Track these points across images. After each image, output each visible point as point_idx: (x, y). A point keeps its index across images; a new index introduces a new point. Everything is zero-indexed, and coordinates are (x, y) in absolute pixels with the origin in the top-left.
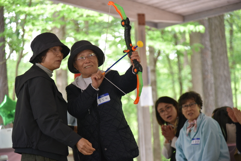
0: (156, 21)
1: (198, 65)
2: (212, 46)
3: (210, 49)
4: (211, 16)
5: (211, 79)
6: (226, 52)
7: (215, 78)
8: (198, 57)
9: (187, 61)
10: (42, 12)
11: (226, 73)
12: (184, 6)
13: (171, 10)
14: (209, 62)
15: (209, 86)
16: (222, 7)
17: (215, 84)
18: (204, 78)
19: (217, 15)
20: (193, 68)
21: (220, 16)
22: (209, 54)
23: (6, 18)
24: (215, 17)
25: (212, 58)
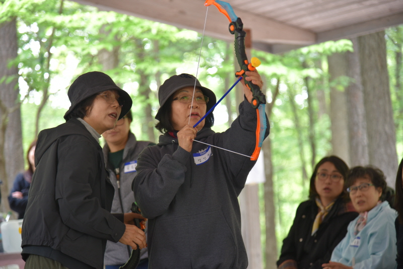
0: (270, 41)
1: (342, 114)
2: (364, 83)
3: (361, 87)
4: (363, 34)
5: (363, 138)
6: (388, 94)
7: (370, 137)
8: (342, 101)
9: (323, 107)
10: (82, 24)
11: (387, 128)
12: (317, 16)
13: (295, 22)
14: (361, 110)
15: (360, 149)
16: (380, 19)
17: (369, 146)
18: (352, 137)
19: (373, 31)
20: (333, 120)
21: (378, 34)
22: (360, 95)
23: (22, 35)
24: (371, 35)
25: (366, 102)
